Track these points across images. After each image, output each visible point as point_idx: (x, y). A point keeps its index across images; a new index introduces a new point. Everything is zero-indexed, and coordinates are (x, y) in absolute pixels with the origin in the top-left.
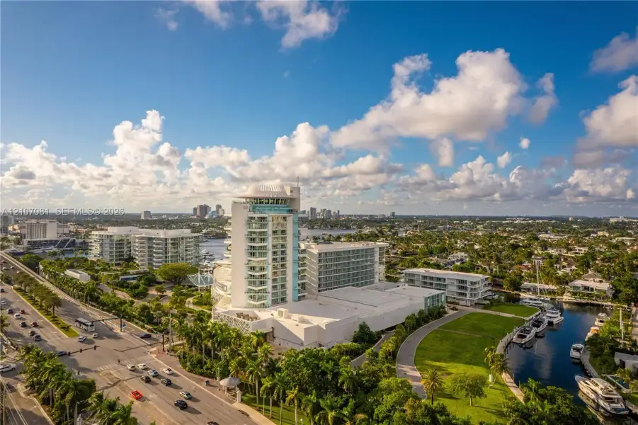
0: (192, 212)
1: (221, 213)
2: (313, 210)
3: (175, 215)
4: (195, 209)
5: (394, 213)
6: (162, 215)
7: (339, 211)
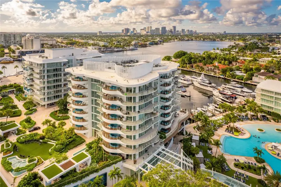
0: (121, 32)
1: (135, 32)
2: (183, 30)
3: (113, 33)
4: (123, 30)
5: (225, 32)
6: (107, 33)
7: (196, 31)
